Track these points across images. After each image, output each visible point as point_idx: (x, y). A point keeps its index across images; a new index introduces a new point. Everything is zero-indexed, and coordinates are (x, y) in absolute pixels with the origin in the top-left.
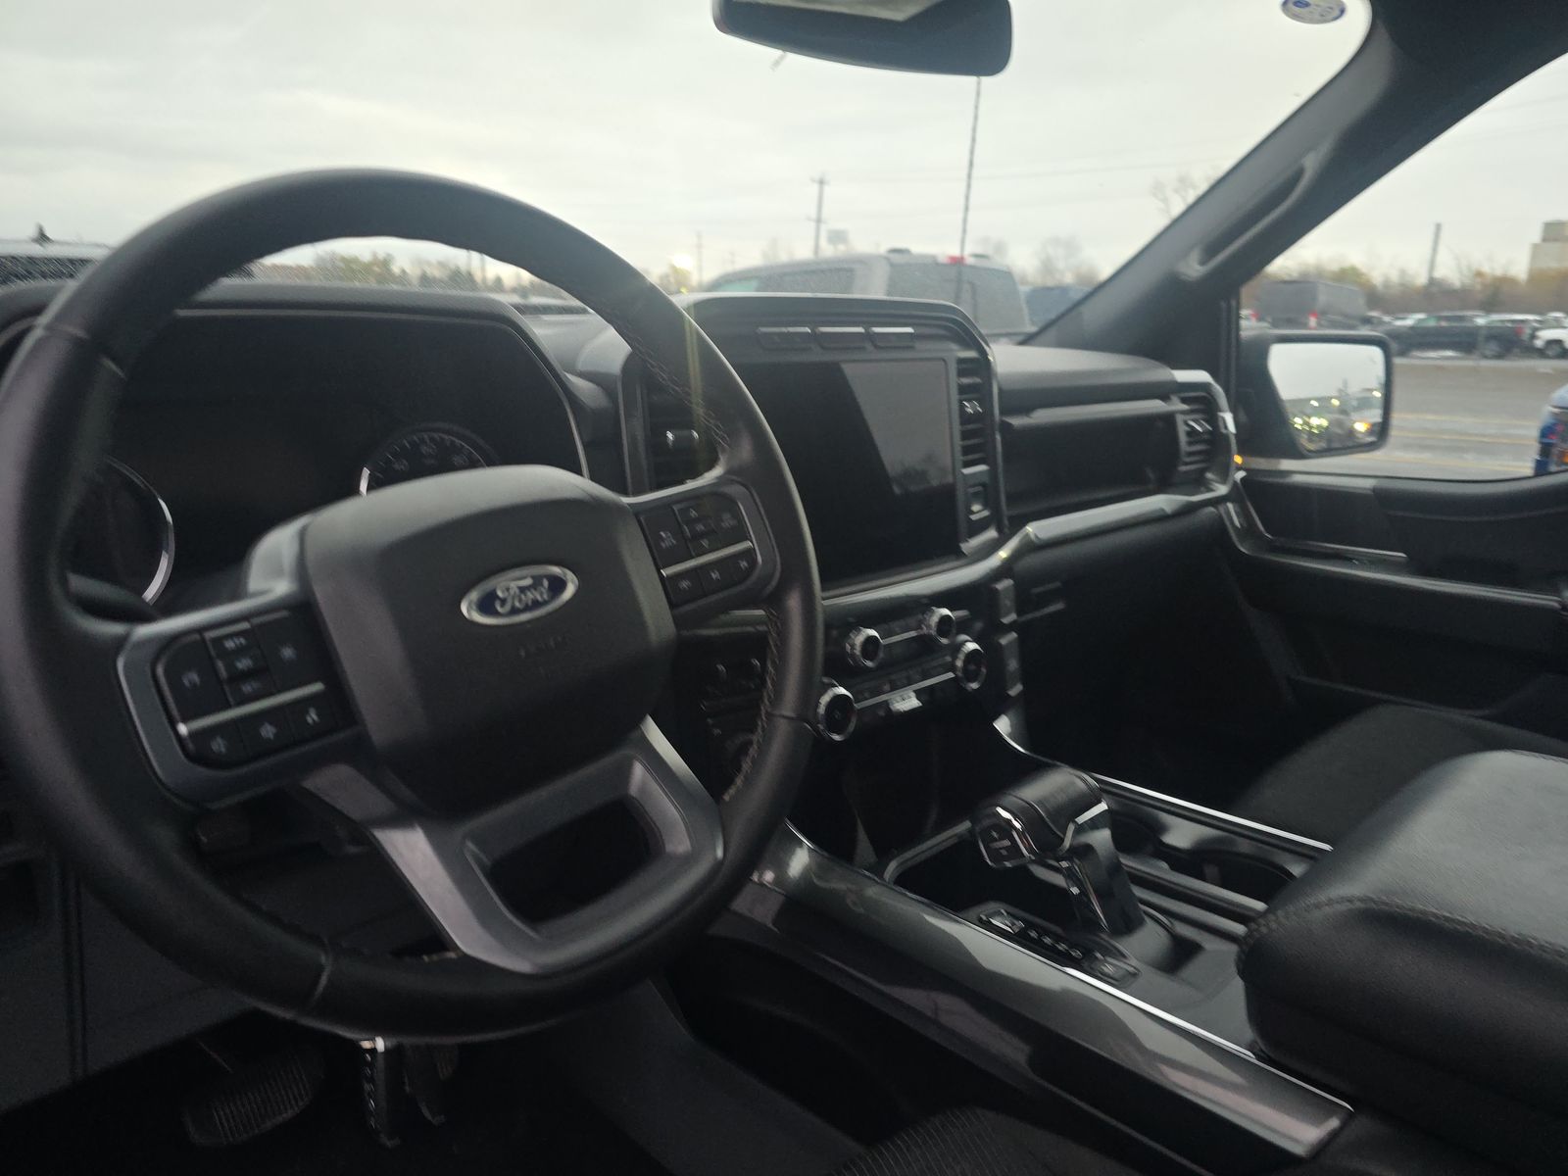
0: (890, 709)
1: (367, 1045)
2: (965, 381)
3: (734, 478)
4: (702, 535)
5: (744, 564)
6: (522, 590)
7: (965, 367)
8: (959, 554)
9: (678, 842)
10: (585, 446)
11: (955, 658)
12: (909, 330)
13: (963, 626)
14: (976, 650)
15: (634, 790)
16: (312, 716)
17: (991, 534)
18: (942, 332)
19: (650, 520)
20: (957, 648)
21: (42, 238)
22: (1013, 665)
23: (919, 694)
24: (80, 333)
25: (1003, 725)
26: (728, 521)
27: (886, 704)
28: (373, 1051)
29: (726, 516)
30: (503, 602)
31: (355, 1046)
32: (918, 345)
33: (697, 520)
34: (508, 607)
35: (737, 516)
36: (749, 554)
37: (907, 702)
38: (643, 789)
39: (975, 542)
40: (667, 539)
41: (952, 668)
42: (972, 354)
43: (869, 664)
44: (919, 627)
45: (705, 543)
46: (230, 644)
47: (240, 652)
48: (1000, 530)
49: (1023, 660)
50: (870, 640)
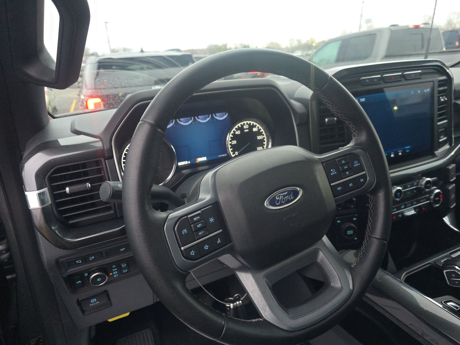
0: (404, 215)
1: (228, 305)
2: (441, 89)
3: (359, 147)
4: (346, 170)
5: (362, 180)
6: (284, 196)
7: (441, 83)
8: (434, 155)
9: (337, 284)
10: (297, 125)
11: (430, 195)
12: (420, 71)
13: (434, 183)
14: (439, 192)
15: (319, 260)
16: (219, 241)
17: (447, 147)
18: (433, 71)
19: (327, 164)
20: (432, 191)
21: (142, 51)
22: (453, 196)
23: (415, 209)
24: (152, 122)
25: (446, 220)
26: (356, 164)
27: (402, 213)
28: (229, 307)
29: (356, 162)
30: (278, 201)
31: (224, 305)
32: (423, 76)
33: (344, 165)
34: (279, 203)
35: (359, 161)
36: (364, 177)
37: (410, 212)
38: (322, 260)
39: (441, 150)
40: (333, 172)
41: (428, 199)
42: (444, 78)
43: (398, 199)
44: (417, 185)
45: (347, 173)
46: (195, 219)
47: (198, 221)
48: (450, 144)
49: (457, 194)
50: (399, 191)
